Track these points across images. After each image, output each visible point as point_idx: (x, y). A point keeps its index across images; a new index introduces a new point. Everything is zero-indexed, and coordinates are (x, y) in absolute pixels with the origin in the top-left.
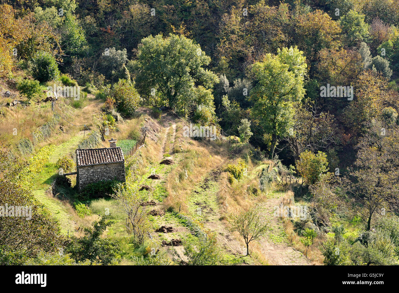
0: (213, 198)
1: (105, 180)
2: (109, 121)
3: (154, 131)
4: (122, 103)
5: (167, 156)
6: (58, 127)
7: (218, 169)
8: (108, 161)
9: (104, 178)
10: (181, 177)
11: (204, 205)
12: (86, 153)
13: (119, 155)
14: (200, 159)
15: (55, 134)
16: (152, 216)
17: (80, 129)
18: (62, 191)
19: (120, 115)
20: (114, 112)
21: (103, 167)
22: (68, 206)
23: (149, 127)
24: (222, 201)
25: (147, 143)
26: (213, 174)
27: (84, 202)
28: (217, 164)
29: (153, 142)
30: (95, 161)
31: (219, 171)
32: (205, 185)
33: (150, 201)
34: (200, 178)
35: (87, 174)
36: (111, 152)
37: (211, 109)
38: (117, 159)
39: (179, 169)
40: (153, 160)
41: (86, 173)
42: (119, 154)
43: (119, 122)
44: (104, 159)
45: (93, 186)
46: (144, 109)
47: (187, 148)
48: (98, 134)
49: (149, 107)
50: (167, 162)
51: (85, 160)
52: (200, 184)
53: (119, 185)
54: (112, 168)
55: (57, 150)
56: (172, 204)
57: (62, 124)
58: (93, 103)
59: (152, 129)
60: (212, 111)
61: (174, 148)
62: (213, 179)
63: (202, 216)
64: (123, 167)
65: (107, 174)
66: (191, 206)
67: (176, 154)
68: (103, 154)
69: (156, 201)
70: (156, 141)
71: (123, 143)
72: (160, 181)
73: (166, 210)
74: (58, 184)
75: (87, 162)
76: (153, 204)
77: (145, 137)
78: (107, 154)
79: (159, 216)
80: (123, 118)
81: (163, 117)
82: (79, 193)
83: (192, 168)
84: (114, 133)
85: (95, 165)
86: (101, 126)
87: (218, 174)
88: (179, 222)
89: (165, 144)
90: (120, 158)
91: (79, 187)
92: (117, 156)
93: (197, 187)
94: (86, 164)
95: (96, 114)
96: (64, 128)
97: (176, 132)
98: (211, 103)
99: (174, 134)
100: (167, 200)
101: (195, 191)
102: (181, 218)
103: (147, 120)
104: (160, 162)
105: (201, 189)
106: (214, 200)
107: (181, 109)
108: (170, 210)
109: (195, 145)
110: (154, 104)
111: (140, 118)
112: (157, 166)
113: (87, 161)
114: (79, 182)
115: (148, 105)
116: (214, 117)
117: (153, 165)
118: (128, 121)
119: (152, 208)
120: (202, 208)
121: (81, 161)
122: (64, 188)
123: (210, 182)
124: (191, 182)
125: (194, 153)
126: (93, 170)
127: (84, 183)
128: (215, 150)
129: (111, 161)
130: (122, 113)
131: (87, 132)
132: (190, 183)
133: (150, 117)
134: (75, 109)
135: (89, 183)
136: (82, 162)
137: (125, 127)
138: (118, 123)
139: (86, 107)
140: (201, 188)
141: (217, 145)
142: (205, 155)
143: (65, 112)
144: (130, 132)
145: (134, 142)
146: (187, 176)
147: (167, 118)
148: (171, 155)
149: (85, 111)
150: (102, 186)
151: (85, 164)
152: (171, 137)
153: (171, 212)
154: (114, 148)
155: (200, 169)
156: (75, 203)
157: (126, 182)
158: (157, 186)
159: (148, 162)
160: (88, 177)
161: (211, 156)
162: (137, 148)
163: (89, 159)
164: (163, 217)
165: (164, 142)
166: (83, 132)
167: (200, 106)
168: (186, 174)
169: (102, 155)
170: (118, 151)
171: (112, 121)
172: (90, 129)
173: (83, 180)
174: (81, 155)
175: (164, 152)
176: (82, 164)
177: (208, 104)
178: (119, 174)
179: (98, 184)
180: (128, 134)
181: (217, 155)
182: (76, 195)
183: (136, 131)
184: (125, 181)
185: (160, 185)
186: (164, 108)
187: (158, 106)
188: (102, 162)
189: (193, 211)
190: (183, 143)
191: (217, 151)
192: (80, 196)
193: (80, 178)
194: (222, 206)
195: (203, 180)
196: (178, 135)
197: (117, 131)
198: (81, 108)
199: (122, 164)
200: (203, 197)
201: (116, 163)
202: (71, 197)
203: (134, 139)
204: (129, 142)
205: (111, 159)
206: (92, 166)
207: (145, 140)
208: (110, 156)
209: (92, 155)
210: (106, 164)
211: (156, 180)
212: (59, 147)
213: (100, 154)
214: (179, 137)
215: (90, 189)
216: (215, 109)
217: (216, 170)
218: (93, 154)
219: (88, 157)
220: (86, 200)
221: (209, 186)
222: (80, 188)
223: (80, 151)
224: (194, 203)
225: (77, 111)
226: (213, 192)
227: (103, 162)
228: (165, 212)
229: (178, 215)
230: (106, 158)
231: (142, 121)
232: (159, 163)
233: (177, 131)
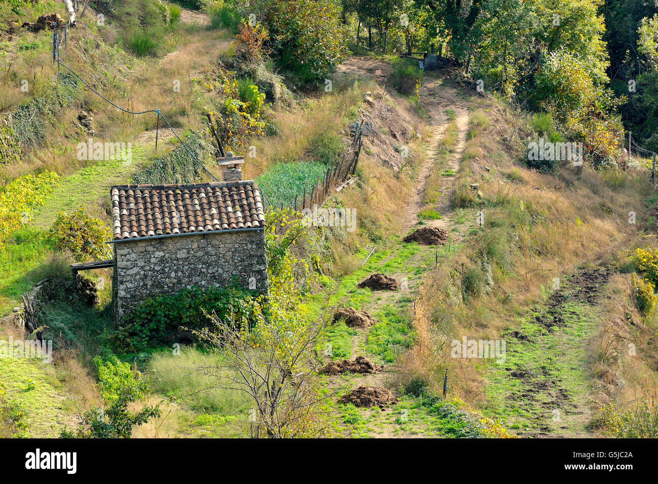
0: (574, 356)
1: (201, 286)
2: (243, 99)
3: (394, 136)
4: (291, 45)
5: (431, 218)
6: (72, 114)
7: (601, 265)
8: (213, 226)
9: (196, 279)
10: (469, 286)
11: (541, 378)
12: (144, 198)
13: (247, 208)
14: (540, 229)
15: (59, 139)
16: (353, 407)
17: (146, 123)
18: (60, 318)
19: (284, 82)
20: (263, 72)
21: (195, 245)
22: (76, 367)
23: (377, 123)
24: (602, 367)
25: (366, 172)
26: (582, 279)
27: (130, 356)
28: (599, 246)
29: (386, 170)
30: (168, 226)
31: (603, 268)
32: (552, 313)
33: (352, 359)
34: (537, 292)
35: (142, 268)
36: (224, 196)
37: (594, 66)
38: (241, 220)
39: (465, 260)
40: (382, 230)
41: (141, 263)
42: (249, 205)
43: (280, 104)
44: (200, 219)
45: (161, 304)
46: (369, 64)
47: (499, 192)
48: (203, 142)
49: (388, 57)
50: (428, 237)
51: (138, 221)
52: (535, 310)
53: (247, 303)
54: (225, 246)
55: (62, 188)
56: (422, 371)
57: (87, 105)
58: (196, 43)
59: (386, 129)
60: (596, 71)
61: (454, 193)
62: (582, 295)
63: (529, 415)
64: (261, 244)
65: (208, 268)
66: (497, 381)
67: (461, 212)
68: (197, 202)
69: (374, 361)
70: (396, 168)
71: (285, 173)
72: (398, 296)
73: (402, 389)
74: (50, 299)
75: (143, 228)
76: (365, 368)
77: (357, 154)
78: (209, 203)
79: (377, 408)
80: (294, 91)
81: (430, 90)
82: (116, 328)
83: (509, 257)
84: (259, 139)
85: (171, 238)
86: (215, 114)
87: (600, 279)
88: (440, 430)
89: (426, 178)
90: (251, 216)
91: (117, 307)
92: (243, 211)
93: (523, 320)
94: (139, 233)
95: (202, 76)
96: (91, 118)
97: (467, 140)
98: (596, 45)
99: (461, 146)
100: (409, 359)
101: (516, 334)
102: (445, 416)
103: (370, 99)
104: (405, 234)
105: (536, 327)
106: (575, 363)
107: (493, 67)
108: (415, 389)
109: (527, 183)
110: (404, 48)
111: (349, 92)
112: (395, 248)
113: (143, 223)
114: (117, 293)
115: (384, 52)
116: (600, 91)
117: (380, 246)
118: (311, 102)
119: (357, 382)
120: (531, 387)
121: (126, 223)
122: (70, 309)
123: (568, 306)
124: (505, 301)
125: (522, 208)
126: (162, 254)
127: (133, 296)
128: (597, 199)
129: (221, 225)
130: (290, 75)
131: (168, 135)
132: (499, 307)
133: (381, 91)
134: (135, 60)
135: (151, 295)
136: (126, 228)
137: (295, 122)
138: (274, 109)
139: (173, 55)
140: (537, 325)
141: (607, 184)
142: (557, 217)
143: (101, 67)
144: (311, 138)
145: (320, 170)
146: (492, 282)
147: (443, 93)
148: (442, 214)
149: (168, 66)
150: (190, 307)
151: (135, 234)
152: (448, 156)
153: (418, 396)
154: (233, 185)
155: (538, 260)
156: (98, 359)
157: (270, 296)
158: (382, 313)
159: (366, 235)
160: (146, 276)
161: (579, 222)
162: (331, 190)
163: (150, 217)
164: (389, 411)
165: (423, 172)
166: (153, 134)
167: (553, 54)
168: (490, 276)
169: (194, 205)
170: (246, 193)
171: (255, 101)
172: (177, 125)
173: (129, 285)
174: (124, 205)
175: (422, 204)
176: (126, 234)
177: (583, 47)
178: (248, 270)
179: (179, 299)
180: (305, 143)
181: (601, 217)
182: (107, 334)
183: (333, 134)
184: (265, 292)
185: (394, 309)
186: (434, 61)
187: (415, 56)
188: (193, 228)
189: (501, 397)
190: (486, 175)
191: (603, 205)
192: (117, 338)
193: (119, 278)
194: (600, 383)
195: (545, 297)
196: (472, 151)
197: (271, 133)
198: (154, 55)
199: (255, 234)
200: (539, 352)
201: (237, 232)
202: (87, 341)
203: (324, 159)
204: (307, 170)
205: (220, 219)
206: (160, 241)
207: (360, 164)
208: (219, 208)
209: (161, 207)
210: (204, 236)
211: (385, 295)
212: (69, 178)
213: (188, 201)
214: (474, 157)
215: (151, 315)
216: (607, 64)
217: (593, 265)
218: (164, 203)
219: (149, 211)
220: (138, 351)
221: (565, 317)
222: (121, 311)
223: (123, 192)
224: (508, 373)
225: (140, 66)
226: (578, 339)
227: (197, 227)
228: (398, 393)
229: (437, 405)
230: (207, 217)
231: (353, 102)
232: (401, 239)
233: (469, 136)
